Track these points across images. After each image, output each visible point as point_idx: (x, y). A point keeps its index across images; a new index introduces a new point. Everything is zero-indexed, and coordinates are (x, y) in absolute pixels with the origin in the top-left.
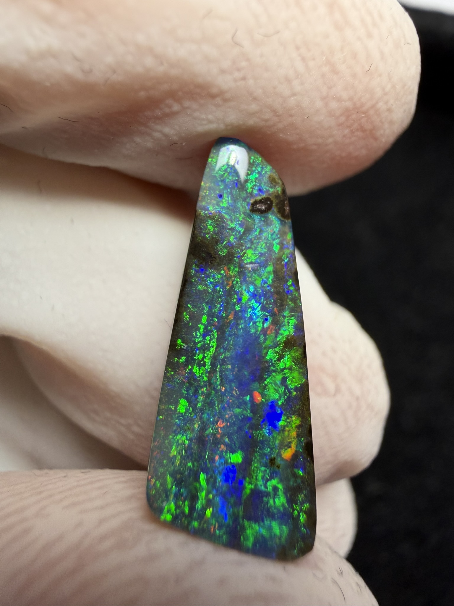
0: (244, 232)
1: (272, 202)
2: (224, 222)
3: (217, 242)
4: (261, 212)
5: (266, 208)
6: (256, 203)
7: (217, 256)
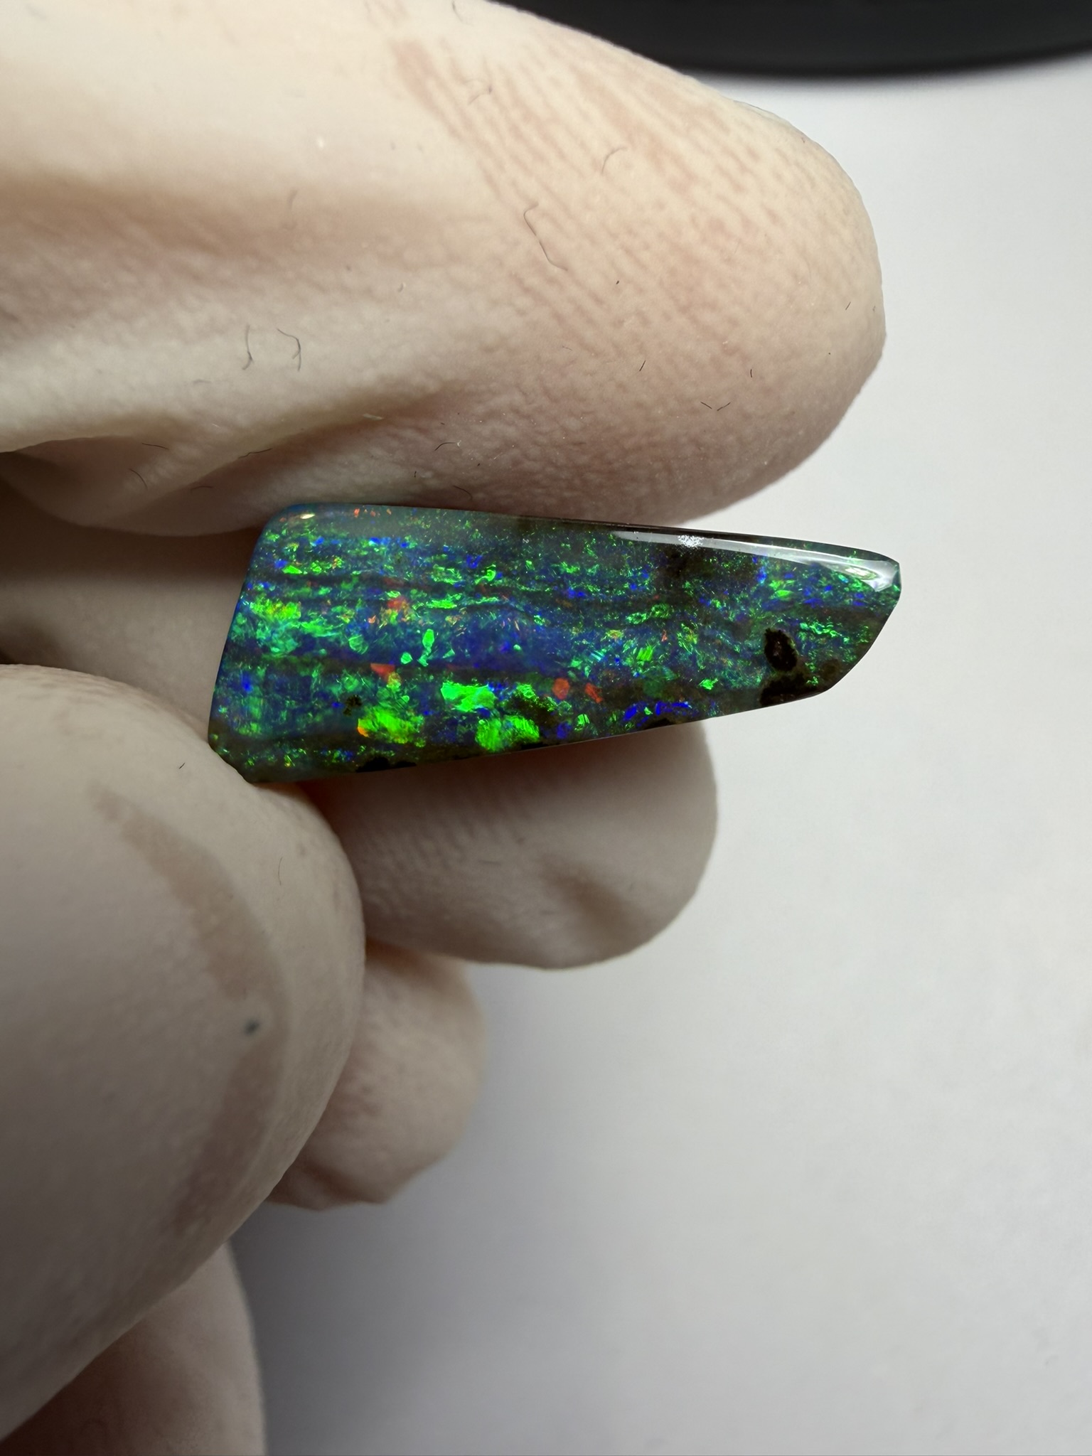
0: (729, 623)
1: (789, 668)
2: (743, 586)
3: (706, 576)
4: (769, 649)
5: (777, 657)
6: (784, 639)
7: (682, 579)
